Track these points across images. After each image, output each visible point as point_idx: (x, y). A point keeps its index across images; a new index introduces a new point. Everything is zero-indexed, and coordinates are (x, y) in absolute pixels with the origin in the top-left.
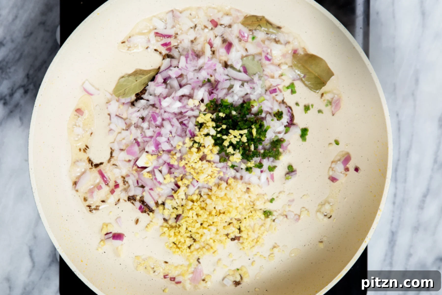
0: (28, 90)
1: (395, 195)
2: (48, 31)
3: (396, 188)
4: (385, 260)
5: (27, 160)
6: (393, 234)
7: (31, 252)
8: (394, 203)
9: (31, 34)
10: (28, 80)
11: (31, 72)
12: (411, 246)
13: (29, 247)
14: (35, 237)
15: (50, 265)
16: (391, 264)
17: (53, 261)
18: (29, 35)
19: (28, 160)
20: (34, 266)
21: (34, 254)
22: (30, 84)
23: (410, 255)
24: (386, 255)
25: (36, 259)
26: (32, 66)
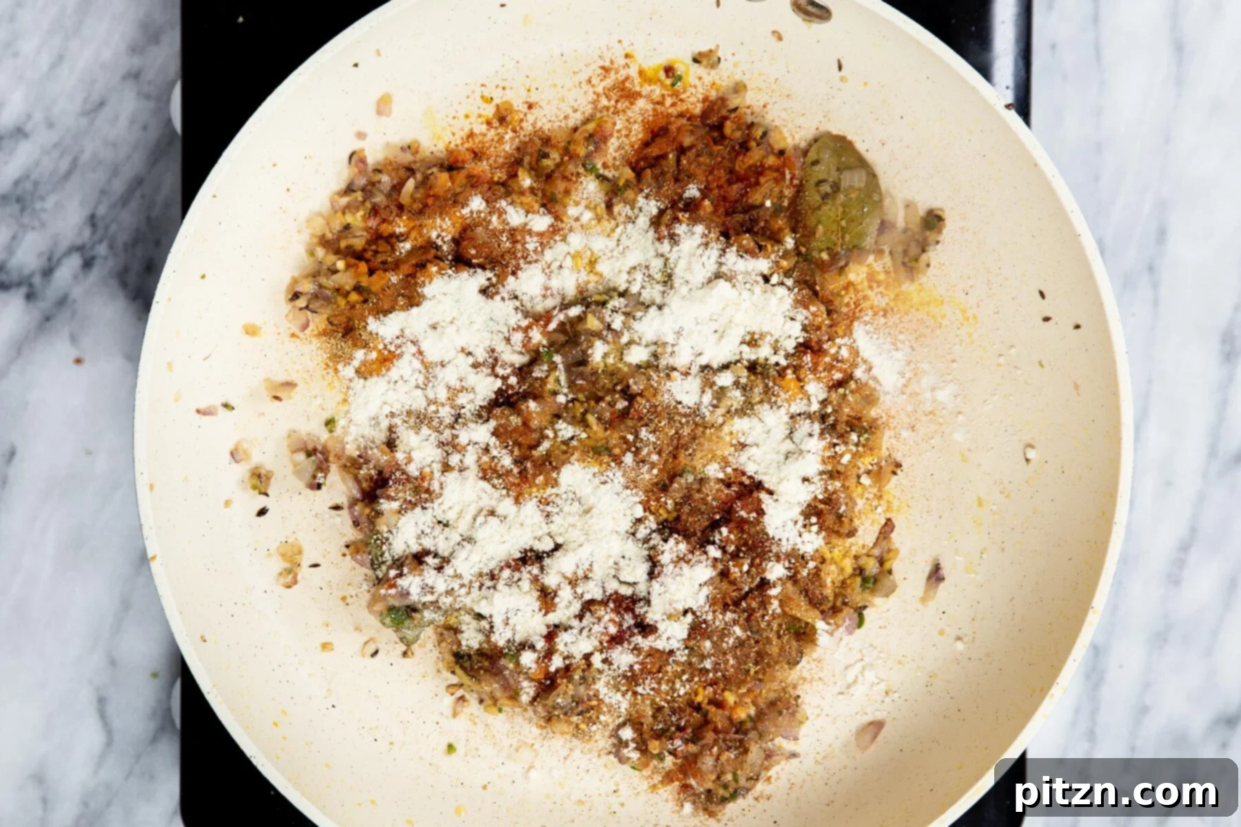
0: (93, 258)
2: (147, 96)
7: (102, 702)
9: (102, 103)
10: (94, 233)
11: (102, 210)
12: (1147, 685)
13: (98, 689)
14: (113, 662)
15: (154, 740)
16: (1091, 735)
17: (163, 728)
18: (94, 108)
20: (109, 743)
21: (111, 709)
22: (100, 241)
23: (1143, 710)
25: (116, 723)
26: (103, 192)
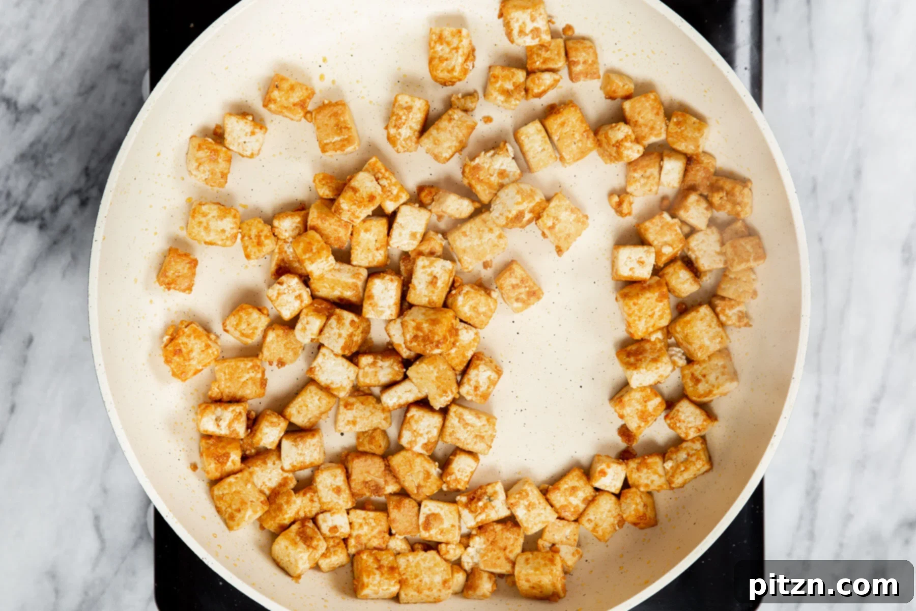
0: (87, 199)
1: (818, 399)
2: (125, 82)
3: (820, 385)
4: (798, 528)
5: (88, 339)
6: (814, 475)
7: (97, 519)
8: (816, 415)
9: (92, 87)
10: (87, 181)
11: (93, 164)
12: (850, 499)
13: (94, 510)
14: (105, 491)
15: (135, 545)
17: (141, 537)
18: (88, 90)
19: (90, 337)
20: (103, 549)
21: (104, 524)
22: (92, 186)
23: (848, 517)
24: (801, 518)
25: (107, 535)
26: (94, 151)
